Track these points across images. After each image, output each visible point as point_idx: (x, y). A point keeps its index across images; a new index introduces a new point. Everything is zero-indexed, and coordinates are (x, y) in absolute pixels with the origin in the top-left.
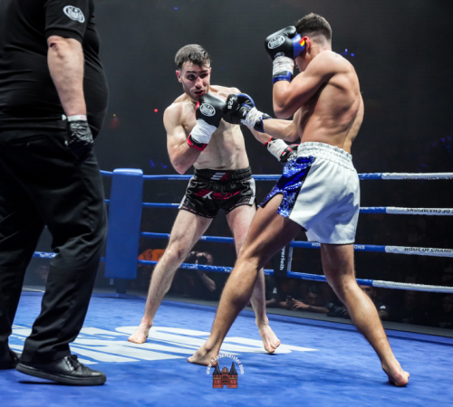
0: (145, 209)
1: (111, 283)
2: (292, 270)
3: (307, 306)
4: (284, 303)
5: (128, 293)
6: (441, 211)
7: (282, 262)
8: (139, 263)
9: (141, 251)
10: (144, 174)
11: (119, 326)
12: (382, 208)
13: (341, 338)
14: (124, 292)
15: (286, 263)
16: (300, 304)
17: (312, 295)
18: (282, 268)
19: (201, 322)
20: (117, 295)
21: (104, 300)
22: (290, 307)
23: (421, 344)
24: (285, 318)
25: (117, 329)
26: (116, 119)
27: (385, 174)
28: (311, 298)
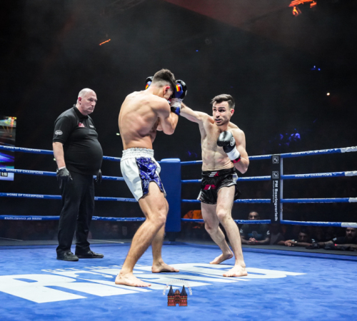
2: (284, 219)
5: (177, 240)
7: (276, 215)
10: (181, 161)
12: (341, 173)
13: (322, 264)
14: (174, 241)
15: (279, 216)
17: (302, 234)
18: (276, 219)
20: (169, 243)
24: (283, 252)
27: (343, 149)
28: (301, 236)
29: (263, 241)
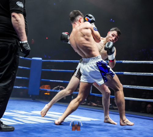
0: (42, 71)
1: (30, 96)
2: (92, 93)
3: (96, 105)
4: (89, 104)
6: (142, 74)
8: (40, 90)
9: (41, 86)
10: (42, 59)
11: (33, 111)
12: (122, 72)
14: (35, 100)
16: (94, 104)
17: (98, 101)
19: (61, 110)
20: (32, 100)
21: (28, 102)
22: (91, 105)
23: (134, 118)
24: (89, 109)
25: (32, 112)
26: (33, 41)
27: (123, 61)
28: (98, 103)
29: (83, 103)
